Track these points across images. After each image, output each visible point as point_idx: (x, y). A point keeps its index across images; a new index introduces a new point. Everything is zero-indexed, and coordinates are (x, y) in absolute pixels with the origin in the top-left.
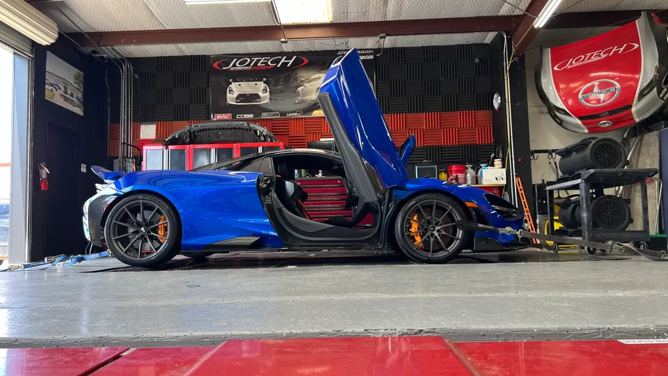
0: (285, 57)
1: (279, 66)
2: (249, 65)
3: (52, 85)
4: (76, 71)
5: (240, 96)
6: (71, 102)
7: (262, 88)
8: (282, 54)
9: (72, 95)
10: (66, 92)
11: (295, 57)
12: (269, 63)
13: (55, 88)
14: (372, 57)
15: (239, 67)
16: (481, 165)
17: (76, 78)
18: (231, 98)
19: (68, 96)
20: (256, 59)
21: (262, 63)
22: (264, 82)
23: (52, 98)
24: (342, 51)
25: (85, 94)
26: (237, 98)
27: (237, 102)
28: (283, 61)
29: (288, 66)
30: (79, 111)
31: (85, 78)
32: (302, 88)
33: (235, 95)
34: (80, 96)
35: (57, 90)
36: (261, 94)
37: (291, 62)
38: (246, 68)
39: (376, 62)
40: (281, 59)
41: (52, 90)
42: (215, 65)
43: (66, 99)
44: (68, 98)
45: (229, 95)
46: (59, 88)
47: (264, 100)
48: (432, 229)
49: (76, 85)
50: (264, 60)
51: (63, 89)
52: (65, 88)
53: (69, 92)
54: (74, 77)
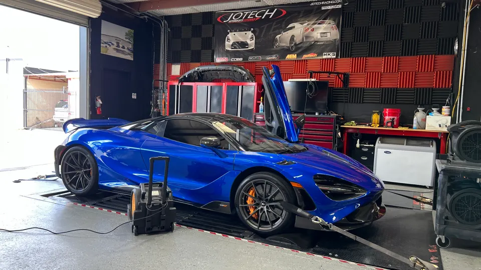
0: (268, 10)
1: (263, 18)
2: (241, 18)
3: (106, 43)
4: (127, 30)
5: (234, 43)
6: (123, 52)
7: (250, 36)
8: (266, 7)
9: (123, 47)
10: (118, 46)
11: (276, 10)
12: (256, 16)
13: (109, 45)
14: (340, 6)
15: (235, 20)
16: (433, 109)
17: (127, 34)
18: (228, 45)
19: (120, 49)
20: (247, 13)
21: (251, 16)
22: (252, 32)
23: (106, 52)
24: (315, 2)
25: (134, 45)
26: (232, 45)
27: (232, 48)
28: (266, 13)
29: (271, 17)
30: (130, 58)
31: (134, 34)
32: (279, 36)
33: (231, 43)
34: (130, 46)
35: (110, 46)
36: (249, 42)
37: (273, 14)
38: (240, 20)
39: (343, 10)
40: (265, 12)
41: (106, 47)
42: (219, 20)
43: (118, 51)
44: (121, 50)
45: (227, 43)
46: (113, 44)
47: (251, 46)
48: (263, 204)
49: (127, 40)
50: (253, 13)
51: (115, 44)
52: (118, 43)
53: (121, 46)
54: (125, 34)
